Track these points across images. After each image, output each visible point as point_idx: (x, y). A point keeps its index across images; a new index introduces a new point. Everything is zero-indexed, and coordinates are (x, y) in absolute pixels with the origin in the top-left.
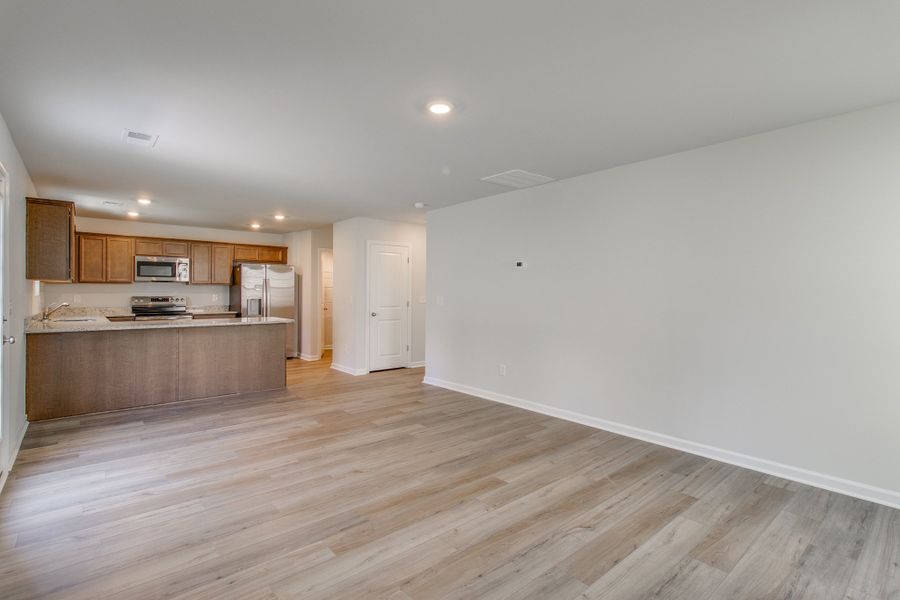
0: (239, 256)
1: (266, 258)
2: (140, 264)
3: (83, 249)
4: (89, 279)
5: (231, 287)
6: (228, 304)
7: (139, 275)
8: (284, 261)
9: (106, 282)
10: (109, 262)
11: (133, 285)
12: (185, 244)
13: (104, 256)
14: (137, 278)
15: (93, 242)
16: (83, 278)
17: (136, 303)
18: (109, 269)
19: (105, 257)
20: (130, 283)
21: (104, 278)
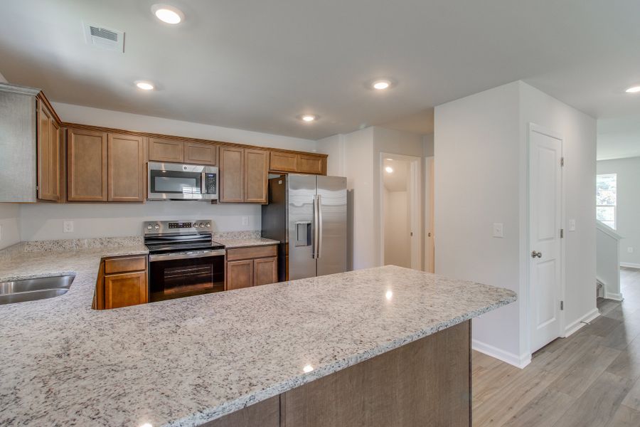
0: (277, 165)
1: (305, 168)
2: (156, 174)
3: (73, 151)
4: (82, 197)
5: (264, 207)
6: (260, 229)
7: (153, 190)
8: (323, 172)
9: (108, 202)
10: (112, 171)
11: (146, 205)
12: (212, 147)
13: (105, 161)
14: (151, 196)
15: (87, 140)
16: (73, 195)
17: (150, 231)
18: (112, 182)
19: (106, 163)
20: (142, 202)
21: (104, 197)
